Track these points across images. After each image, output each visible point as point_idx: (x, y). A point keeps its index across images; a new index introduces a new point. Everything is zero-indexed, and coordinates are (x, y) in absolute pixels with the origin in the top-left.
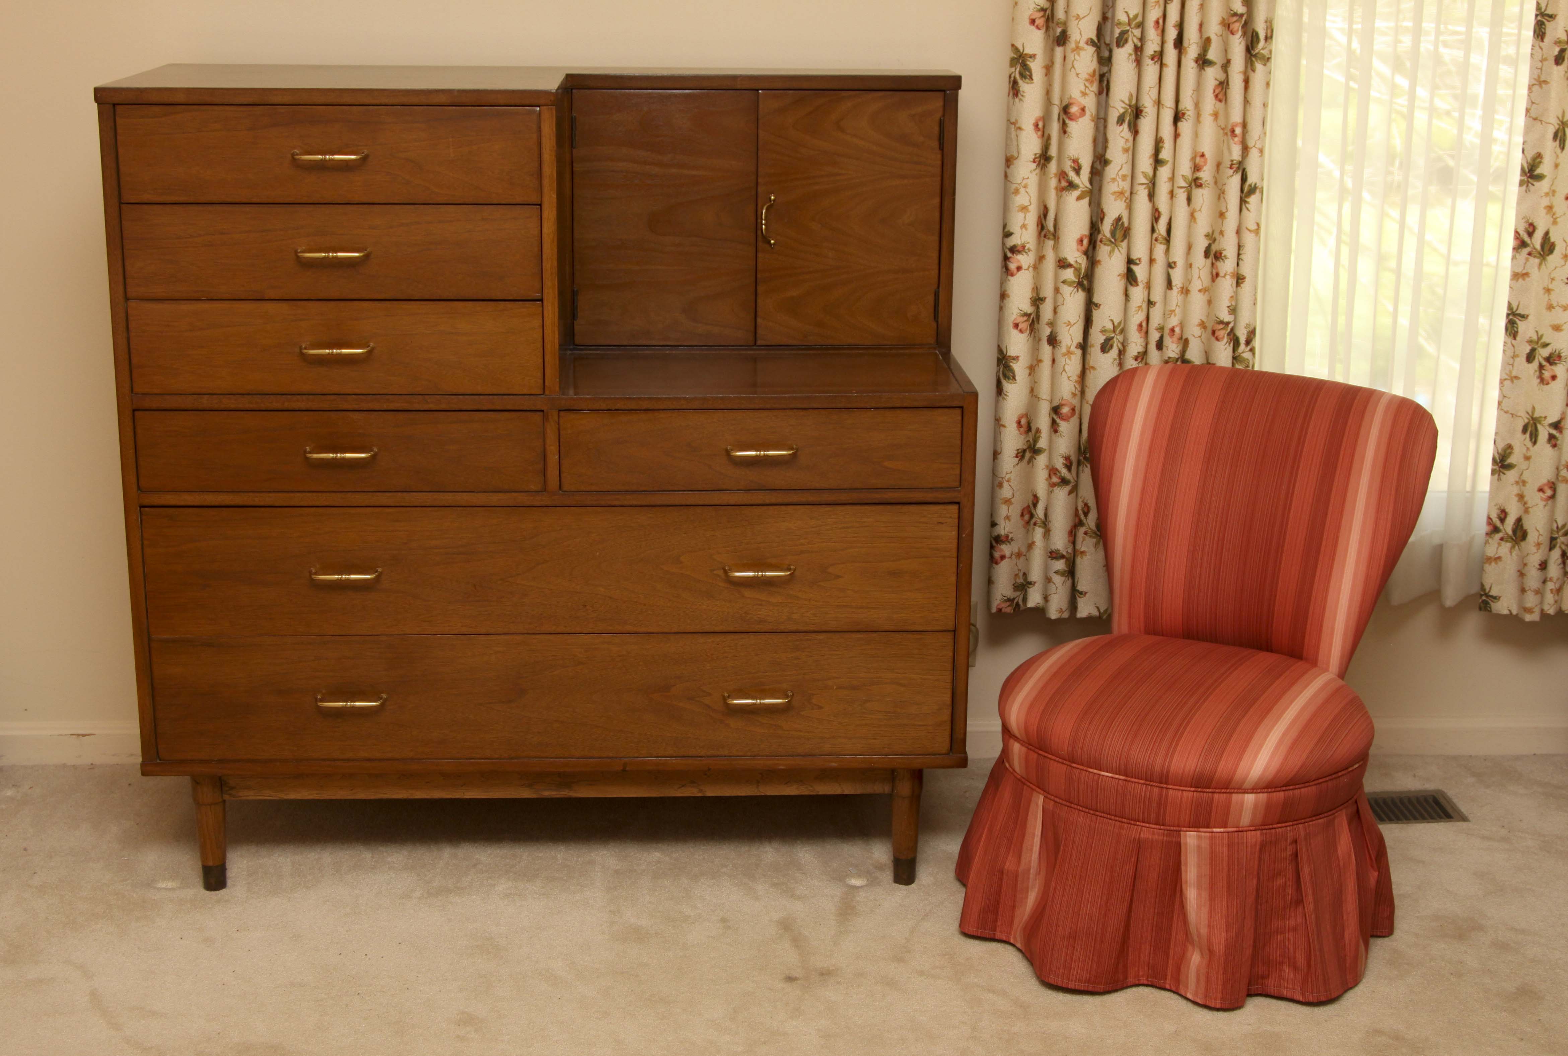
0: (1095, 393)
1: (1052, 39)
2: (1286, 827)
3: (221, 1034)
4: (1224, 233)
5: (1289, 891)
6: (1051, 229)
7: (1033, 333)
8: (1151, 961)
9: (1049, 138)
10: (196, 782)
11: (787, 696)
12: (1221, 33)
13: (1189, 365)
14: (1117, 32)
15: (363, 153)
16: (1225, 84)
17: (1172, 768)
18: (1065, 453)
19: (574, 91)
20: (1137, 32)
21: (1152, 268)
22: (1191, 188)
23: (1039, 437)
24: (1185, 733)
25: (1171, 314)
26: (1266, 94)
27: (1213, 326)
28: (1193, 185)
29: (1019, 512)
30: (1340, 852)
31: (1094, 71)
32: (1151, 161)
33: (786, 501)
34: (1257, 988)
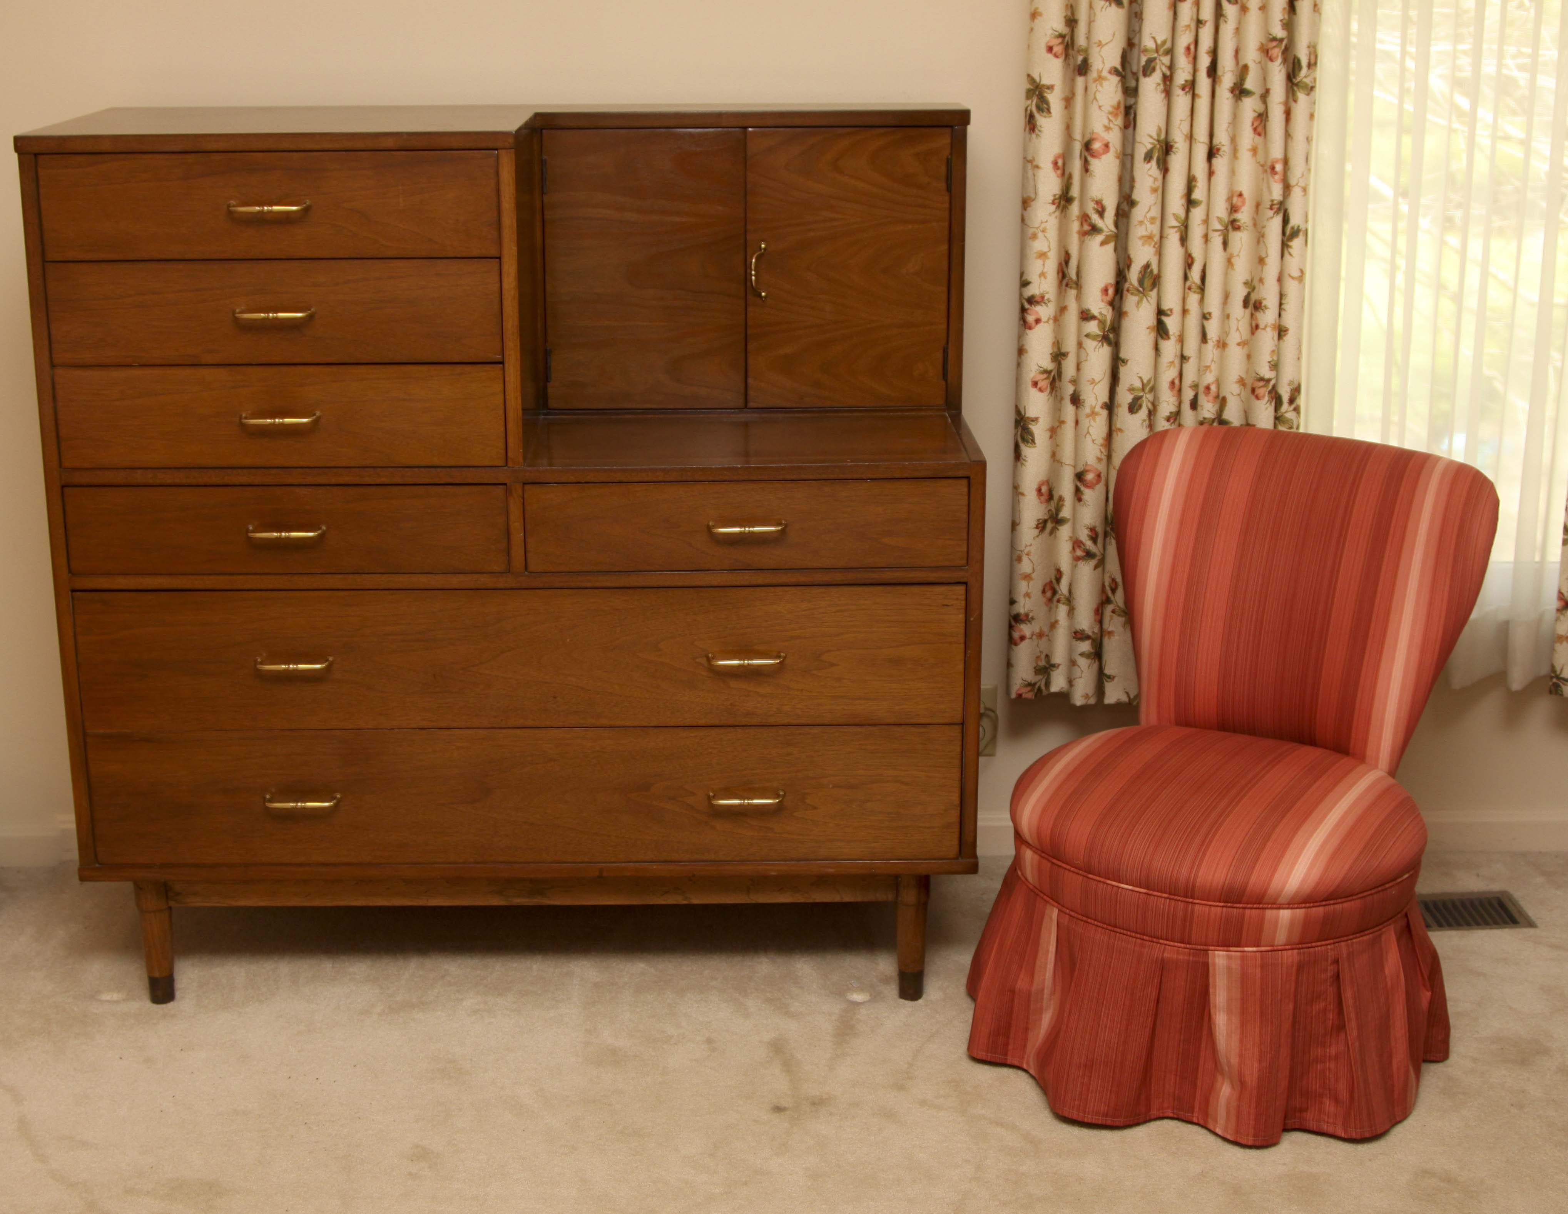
0: (1122, 457)
1: (1072, 66)
2: (1326, 945)
3: (154, 1169)
4: (1264, 281)
5: (1331, 1016)
6: (1074, 277)
7: (1054, 392)
8: (1177, 1092)
9: (1070, 177)
10: (139, 888)
11: (778, 796)
12: (1259, 60)
13: (1224, 427)
14: (1143, 59)
15: (305, 203)
16: (1264, 116)
17: (1199, 880)
18: (1091, 524)
19: (544, 131)
20: (1166, 60)
21: (1185, 319)
22: (1228, 231)
23: (1063, 505)
24: (1214, 842)
25: (1207, 370)
26: (1310, 128)
27: (1252, 384)
28: (1230, 227)
29: (1040, 588)
30: (1387, 971)
31: (1119, 103)
32: (1183, 201)
33: (774, 582)
34: (1294, 1122)
